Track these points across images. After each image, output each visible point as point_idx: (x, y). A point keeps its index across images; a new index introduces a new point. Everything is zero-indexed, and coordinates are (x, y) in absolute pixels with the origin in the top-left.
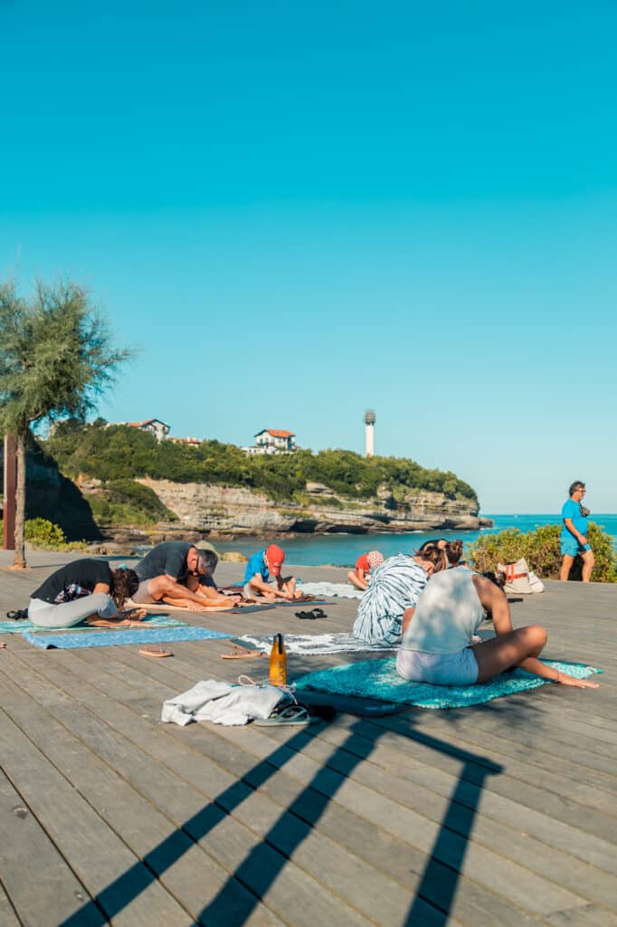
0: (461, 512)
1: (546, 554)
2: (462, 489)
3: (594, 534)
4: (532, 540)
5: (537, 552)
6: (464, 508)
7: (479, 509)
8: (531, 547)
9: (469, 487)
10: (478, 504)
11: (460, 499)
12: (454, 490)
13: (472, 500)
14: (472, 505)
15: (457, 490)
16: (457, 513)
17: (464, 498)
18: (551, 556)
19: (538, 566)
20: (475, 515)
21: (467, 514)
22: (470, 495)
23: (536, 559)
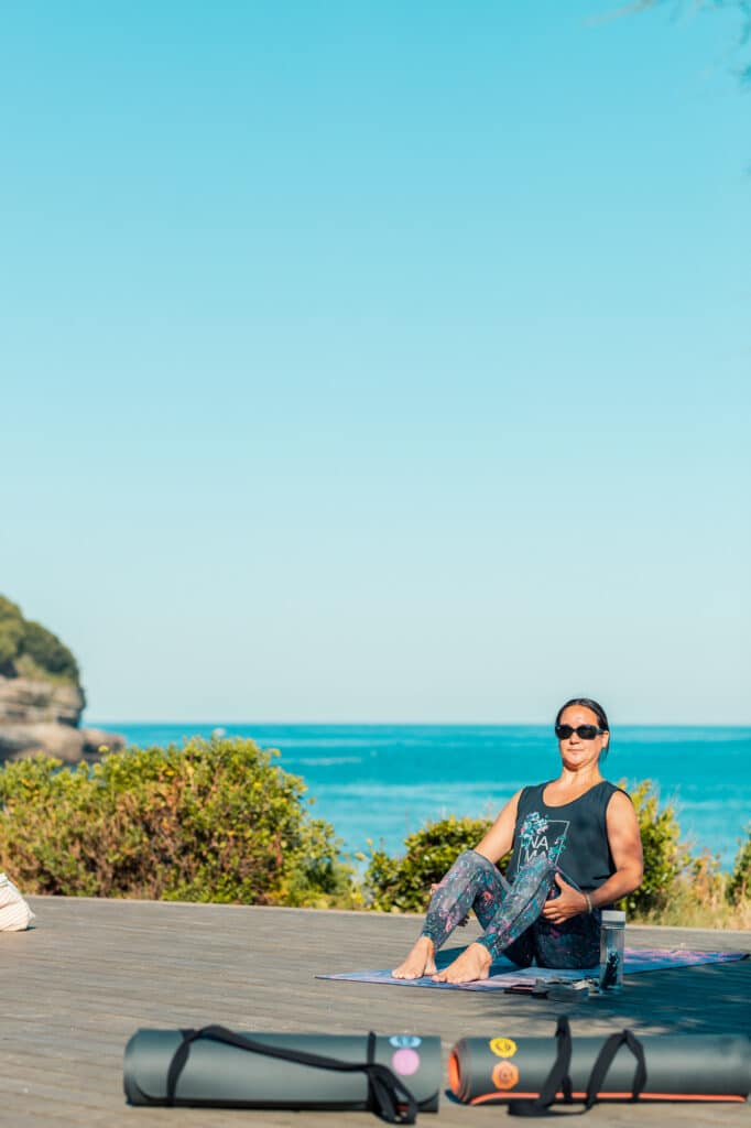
0: (33, 713)
1: (122, 829)
2: (37, 647)
3: (249, 772)
4: (88, 790)
5: (100, 822)
6: (41, 702)
7: (83, 705)
8: (86, 809)
9: (56, 640)
10: (81, 692)
11: (29, 677)
12: (12, 648)
13: (65, 679)
14: (64, 694)
15: (22, 648)
16: (19, 716)
17: (40, 672)
18: (136, 834)
19: (100, 862)
20: (73, 723)
21: (47, 720)
22: (60, 664)
23: (95, 843)
